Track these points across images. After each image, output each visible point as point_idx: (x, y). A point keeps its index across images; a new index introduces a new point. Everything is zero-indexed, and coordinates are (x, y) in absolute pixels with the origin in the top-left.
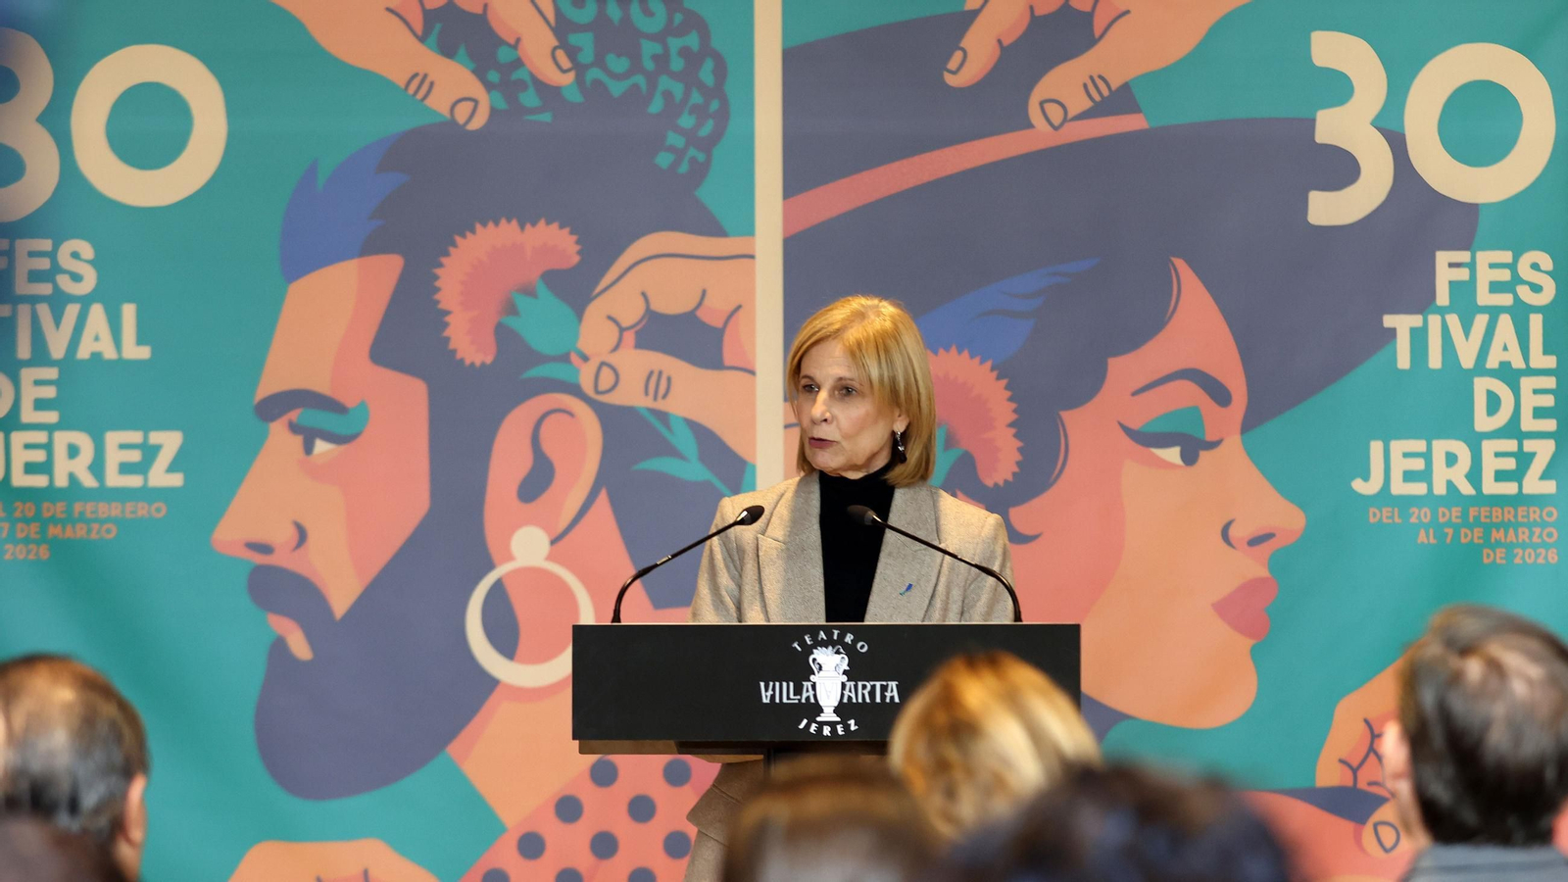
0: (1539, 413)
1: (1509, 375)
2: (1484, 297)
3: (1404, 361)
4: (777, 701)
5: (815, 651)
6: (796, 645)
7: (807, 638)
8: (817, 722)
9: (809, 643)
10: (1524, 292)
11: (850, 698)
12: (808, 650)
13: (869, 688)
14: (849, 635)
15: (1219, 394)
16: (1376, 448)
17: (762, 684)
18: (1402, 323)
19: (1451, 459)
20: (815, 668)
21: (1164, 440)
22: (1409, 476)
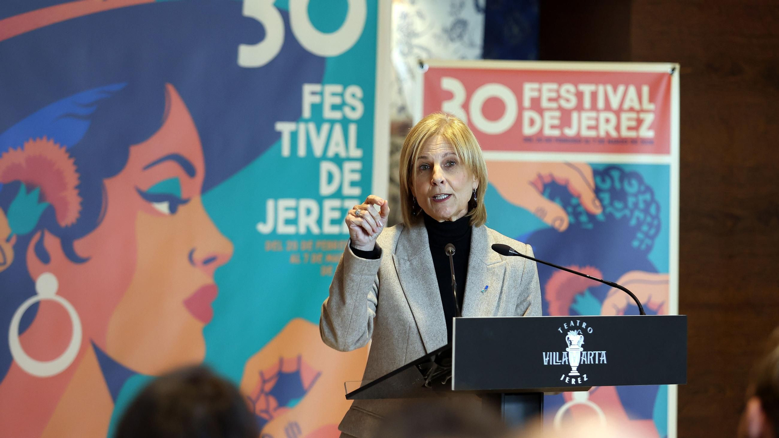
0: (353, 184)
1: (338, 161)
2: (328, 114)
3: (286, 151)
4: (551, 364)
5: (568, 333)
6: (560, 329)
7: (565, 325)
8: (569, 376)
9: (566, 328)
10: (347, 111)
11: (584, 361)
12: (565, 333)
13: (593, 355)
14: (584, 323)
15: (190, 171)
16: (270, 204)
17: (544, 353)
18: (284, 128)
19: (308, 212)
20: (568, 343)
21: (160, 198)
22: (288, 222)
